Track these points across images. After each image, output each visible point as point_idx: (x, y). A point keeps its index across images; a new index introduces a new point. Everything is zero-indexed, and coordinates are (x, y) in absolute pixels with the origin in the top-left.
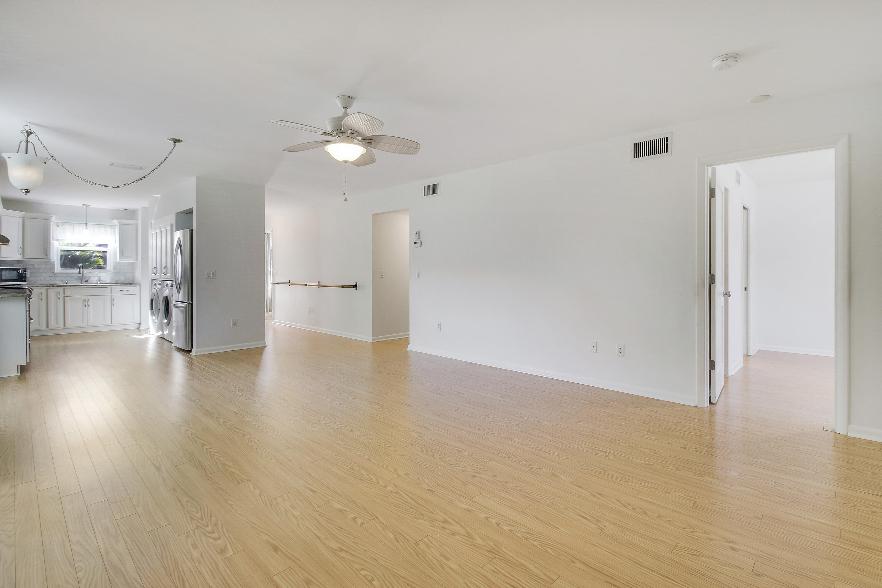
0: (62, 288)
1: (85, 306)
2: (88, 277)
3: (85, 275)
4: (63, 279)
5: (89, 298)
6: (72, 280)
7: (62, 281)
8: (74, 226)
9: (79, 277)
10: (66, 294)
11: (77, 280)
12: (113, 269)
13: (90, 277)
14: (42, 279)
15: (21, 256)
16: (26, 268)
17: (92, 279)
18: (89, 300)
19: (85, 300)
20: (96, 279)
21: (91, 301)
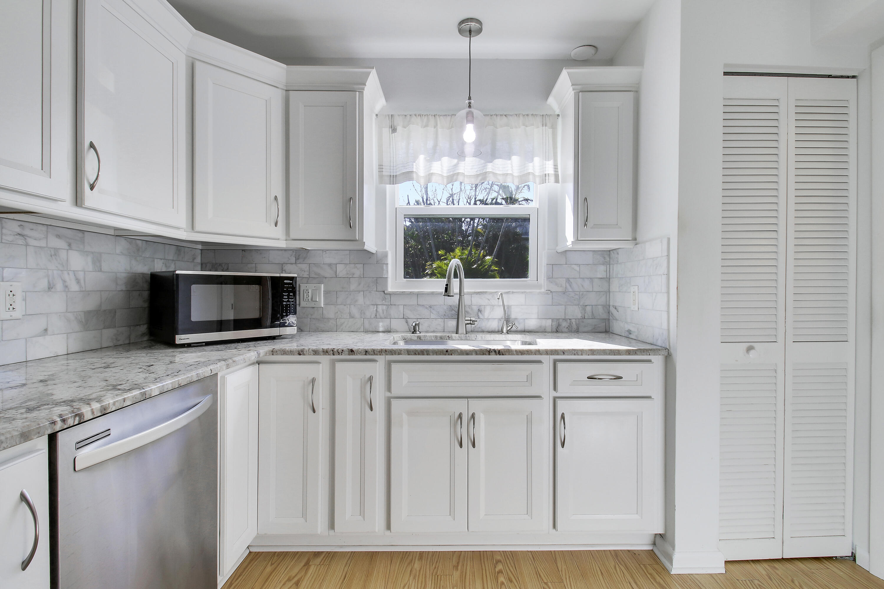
0: (382, 360)
1: (461, 446)
2: (475, 308)
3: (466, 300)
4: (409, 314)
5: (476, 406)
6: (433, 316)
7: (406, 319)
8: (435, 126)
9: (451, 308)
10: (395, 391)
11: (445, 317)
12: (548, 278)
13: (482, 308)
14: (355, 311)
15: (279, 232)
16: (295, 275)
17: (487, 313)
18: (473, 416)
19: (460, 416)
20: (499, 317)
21: (481, 418)
